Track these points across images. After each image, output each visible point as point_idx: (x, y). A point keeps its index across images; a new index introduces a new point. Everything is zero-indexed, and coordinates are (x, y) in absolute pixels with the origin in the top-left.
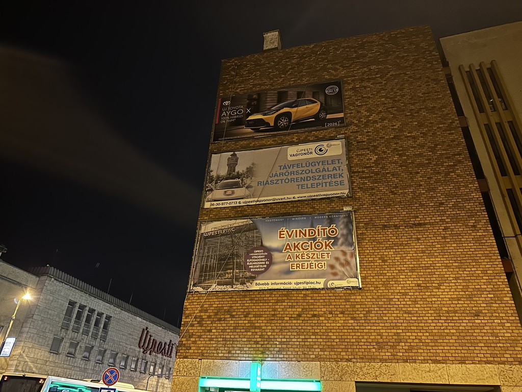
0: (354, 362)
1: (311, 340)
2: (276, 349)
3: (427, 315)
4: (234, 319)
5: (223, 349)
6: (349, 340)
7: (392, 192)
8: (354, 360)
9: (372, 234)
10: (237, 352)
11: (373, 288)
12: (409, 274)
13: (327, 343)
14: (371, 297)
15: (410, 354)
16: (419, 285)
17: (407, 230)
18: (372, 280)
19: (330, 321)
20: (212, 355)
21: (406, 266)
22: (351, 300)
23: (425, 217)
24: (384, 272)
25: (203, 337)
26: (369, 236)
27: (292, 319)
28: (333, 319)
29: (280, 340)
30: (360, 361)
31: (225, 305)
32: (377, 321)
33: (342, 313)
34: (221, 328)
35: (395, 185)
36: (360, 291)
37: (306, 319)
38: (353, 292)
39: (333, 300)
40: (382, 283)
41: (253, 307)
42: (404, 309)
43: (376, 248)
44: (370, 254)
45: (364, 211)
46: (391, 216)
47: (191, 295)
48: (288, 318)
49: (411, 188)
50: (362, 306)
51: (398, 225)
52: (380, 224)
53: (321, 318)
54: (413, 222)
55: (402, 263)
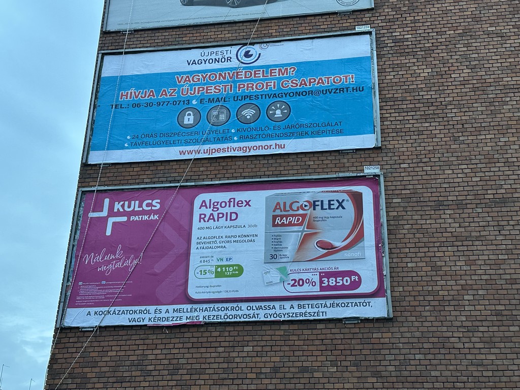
4: (151, 378)
7: (456, 139)
9: (416, 217)
11: (414, 319)
12: (480, 292)
14: (409, 335)
16: (498, 313)
17: (480, 210)
18: (412, 304)
19: (332, 380)
21: (476, 277)
22: (373, 341)
23: (514, 186)
24: (436, 288)
26: (410, 222)
27: (263, 376)
28: (339, 374)
32: (420, 379)
33: (357, 364)
35: (461, 126)
36: (390, 324)
37: (288, 375)
38: (376, 325)
39: (340, 341)
40: (431, 308)
41: (187, 356)
42: (469, 357)
43: (423, 245)
44: (410, 255)
45: (402, 174)
46: (451, 185)
47: (63, 334)
48: (254, 376)
49: (491, 132)
50: (393, 351)
51: (464, 202)
52: (431, 199)
53: (316, 375)
54: (492, 196)
55: (468, 273)
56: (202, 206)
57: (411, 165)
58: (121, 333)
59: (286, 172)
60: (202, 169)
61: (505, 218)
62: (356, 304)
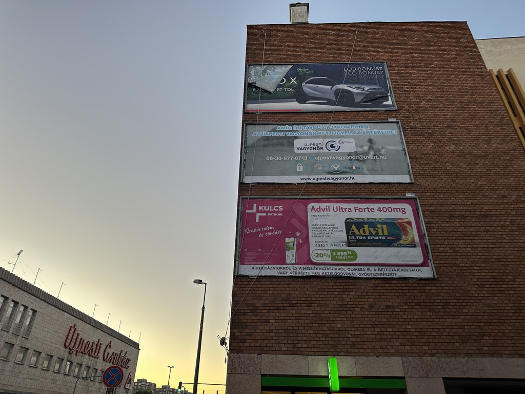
0: (438, 357)
1: (387, 333)
2: (349, 343)
3: (507, 308)
4: (295, 308)
5: (286, 342)
6: (429, 334)
7: (454, 181)
8: (439, 355)
9: (439, 222)
10: (304, 346)
11: (448, 279)
12: (483, 265)
13: (407, 337)
14: (447, 288)
15: (496, 348)
16: (494, 277)
17: (474, 220)
18: (445, 270)
19: (406, 313)
20: (273, 349)
21: (479, 257)
22: (427, 291)
23: (490, 208)
24: (457, 262)
25: (260, 328)
26: (437, 225)
27: (364, 310)
28: (409, 310)
29: (352, 333)
30: (444, 356)
31: (282, 292)
32: (457, 314)
33: (419, 304)
34: (281, 318)
35: (455, 175)
36: (435, 282)
37: (379, 310)
38: (427, 282)
39: (407, 292)
40: (457, 274)
41: (316, 296)
42: (483, 301)
43: (446, 238)
44: (439, 243)
45: (428, 199)
46: (456, 206)
47: (239, 279)
48: (359, 309)
49: (472, 179)
50: (439, 298)
51: (465, 215)
52: (446, 213)
53: (396, 310)
54: (479, 213)
55: (474, 254)
56: (312, 210)
57: (432, 194)
58: (274, 280)
59: (360, 194)
60: (310, 189)
61: (488, 225)
62: (412, 270)
